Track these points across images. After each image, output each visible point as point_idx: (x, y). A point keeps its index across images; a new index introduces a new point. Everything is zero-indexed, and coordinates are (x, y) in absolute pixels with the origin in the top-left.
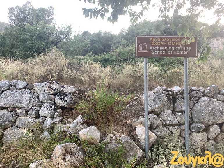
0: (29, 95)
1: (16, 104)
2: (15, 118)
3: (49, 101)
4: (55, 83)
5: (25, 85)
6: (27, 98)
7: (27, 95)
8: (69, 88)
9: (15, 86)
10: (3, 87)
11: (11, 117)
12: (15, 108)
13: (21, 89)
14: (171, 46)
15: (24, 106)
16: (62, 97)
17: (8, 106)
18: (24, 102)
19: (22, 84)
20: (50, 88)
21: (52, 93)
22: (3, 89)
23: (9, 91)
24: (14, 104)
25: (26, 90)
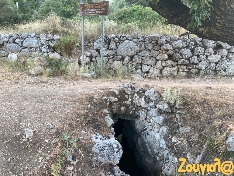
0: (37, 41)
1: (31, 45)
2: (31, 52)
3: (46, 44)
4: (49, 34)
5: (35, 35)
6: (36, 42)
7: (35, 40)
8: (56, 36)
9: (30, 36)
10: (25, 36)
11: (29, 52)
12: (31, 47)
13: (33, 37)
14: (95, 9)
15: (34, 46)
16: (52, 42)
17: (27, 46)
18: (34, 44)
19: (33, 35)
20: (47, 37)
21: (48, 39)
22: (25, 37)
23: (27, 38)
24: (30, 45)
25: (35, 38)
